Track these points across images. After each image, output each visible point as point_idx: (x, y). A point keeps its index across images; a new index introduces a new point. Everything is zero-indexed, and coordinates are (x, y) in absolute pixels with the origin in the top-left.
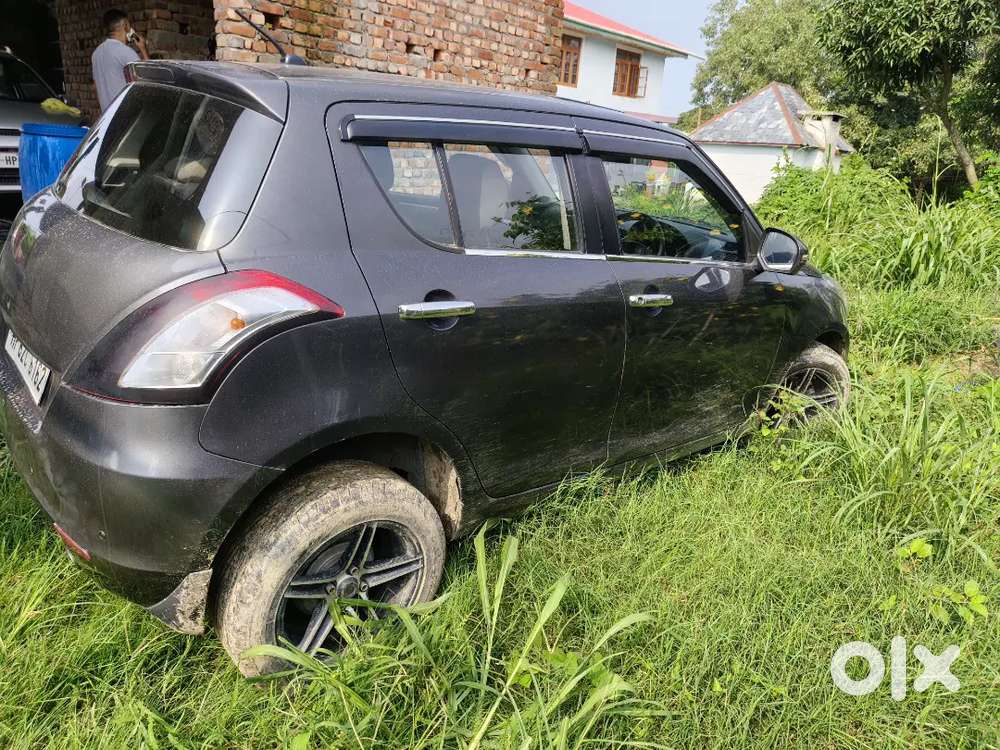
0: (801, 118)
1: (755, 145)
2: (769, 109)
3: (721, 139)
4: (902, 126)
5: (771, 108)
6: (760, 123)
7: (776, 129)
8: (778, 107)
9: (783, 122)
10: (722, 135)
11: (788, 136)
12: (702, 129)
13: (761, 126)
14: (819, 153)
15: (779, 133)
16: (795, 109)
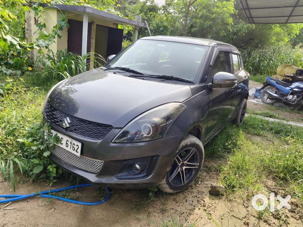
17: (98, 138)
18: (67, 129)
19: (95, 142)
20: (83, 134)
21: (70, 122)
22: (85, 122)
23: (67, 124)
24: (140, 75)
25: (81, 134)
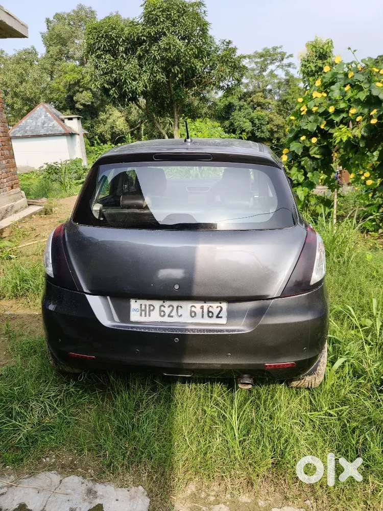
0: (63, 121)
1: (46, 136)
2: (45, 117)
3: (26, 134)
4: (92, 118)
5: (46, 116)
6: (43, 124)
7: (53, 126)
8: (50, 116)
9: (55, 123)
10: (26, 132)
11: (60, 129)
12: (13, 130)
13: (45, 125)
14: (77, 136)
15: (56, 128)
16: (58, 116)
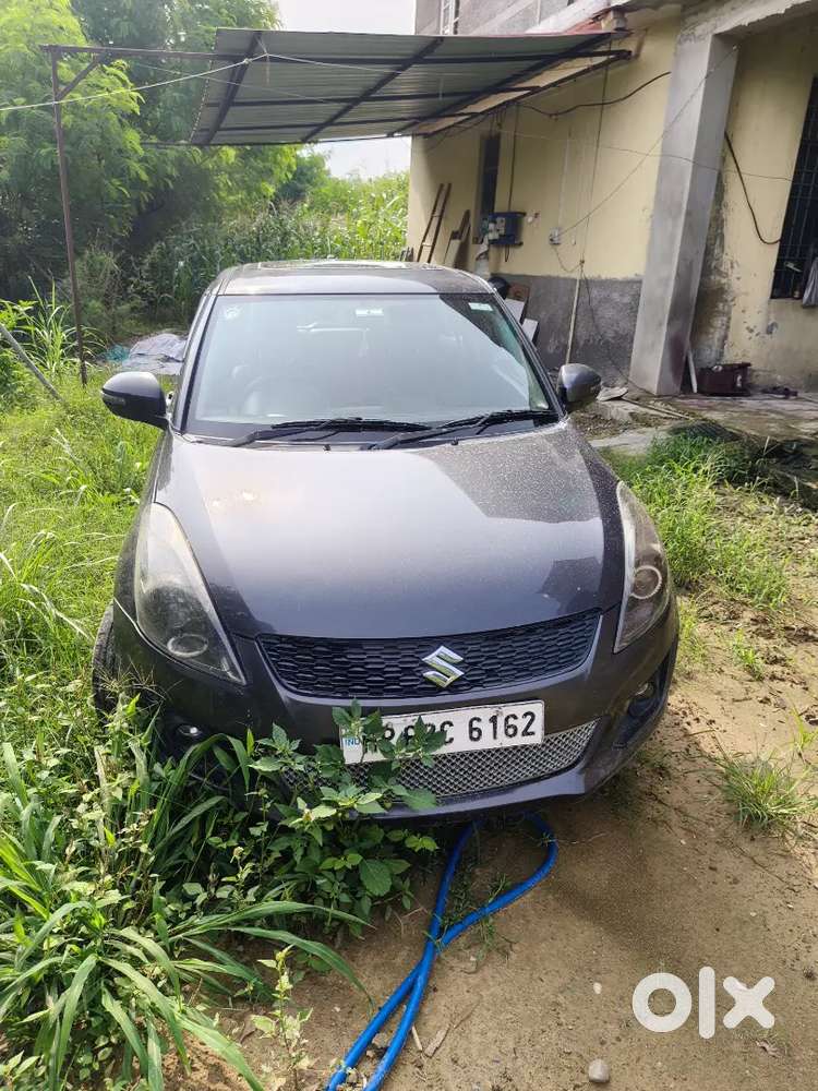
17: (575, 663)
18: (454, 688)
19: (571, 680)
20: (525, 672)
21: (460, 659)
22: (512, 634)
23: (454, 669)
24: (427, 433)
25: (517, 677)
